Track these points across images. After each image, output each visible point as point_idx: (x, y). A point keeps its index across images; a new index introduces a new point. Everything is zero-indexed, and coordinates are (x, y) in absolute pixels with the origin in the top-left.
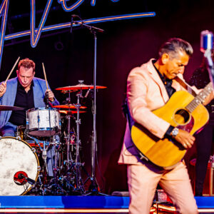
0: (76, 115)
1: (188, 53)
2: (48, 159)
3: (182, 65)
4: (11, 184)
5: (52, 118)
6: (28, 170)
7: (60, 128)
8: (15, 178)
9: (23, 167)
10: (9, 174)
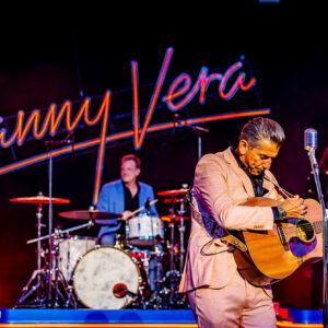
0: (179, 222)
1: (274, 139)
2: (150, 270)
3: (266, 157)
4: (110, 297)
5: (155, 225)
6: (128, 281)
7: (162, 237)
8: (115, 292)
9: (122, 278)
10: (107, 287)
